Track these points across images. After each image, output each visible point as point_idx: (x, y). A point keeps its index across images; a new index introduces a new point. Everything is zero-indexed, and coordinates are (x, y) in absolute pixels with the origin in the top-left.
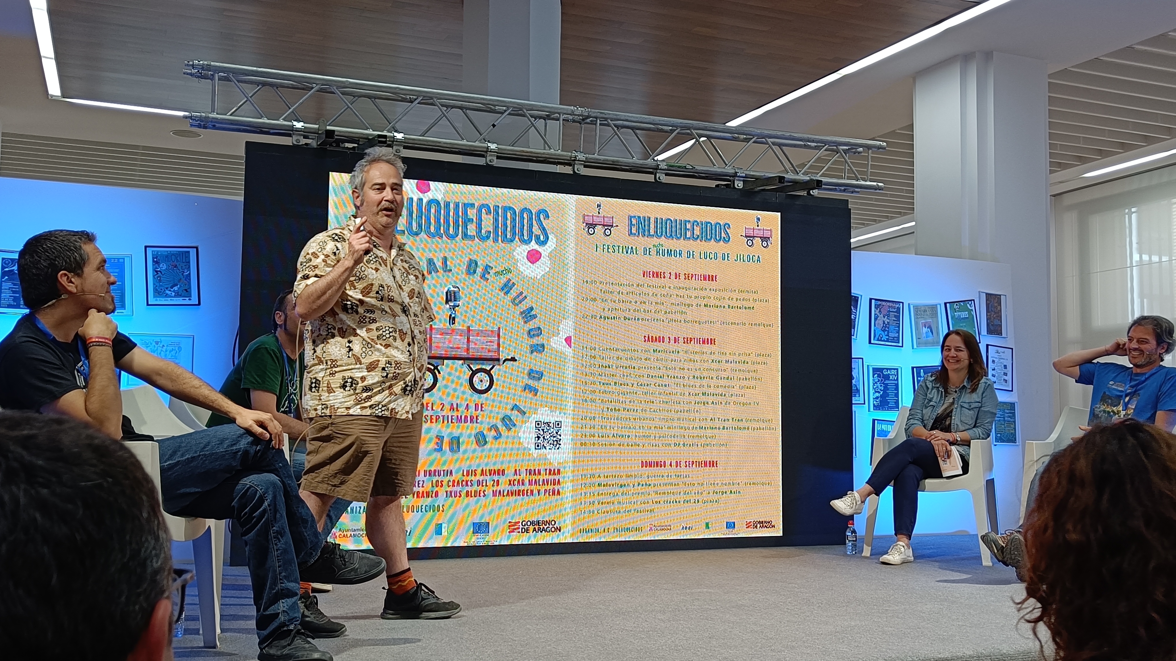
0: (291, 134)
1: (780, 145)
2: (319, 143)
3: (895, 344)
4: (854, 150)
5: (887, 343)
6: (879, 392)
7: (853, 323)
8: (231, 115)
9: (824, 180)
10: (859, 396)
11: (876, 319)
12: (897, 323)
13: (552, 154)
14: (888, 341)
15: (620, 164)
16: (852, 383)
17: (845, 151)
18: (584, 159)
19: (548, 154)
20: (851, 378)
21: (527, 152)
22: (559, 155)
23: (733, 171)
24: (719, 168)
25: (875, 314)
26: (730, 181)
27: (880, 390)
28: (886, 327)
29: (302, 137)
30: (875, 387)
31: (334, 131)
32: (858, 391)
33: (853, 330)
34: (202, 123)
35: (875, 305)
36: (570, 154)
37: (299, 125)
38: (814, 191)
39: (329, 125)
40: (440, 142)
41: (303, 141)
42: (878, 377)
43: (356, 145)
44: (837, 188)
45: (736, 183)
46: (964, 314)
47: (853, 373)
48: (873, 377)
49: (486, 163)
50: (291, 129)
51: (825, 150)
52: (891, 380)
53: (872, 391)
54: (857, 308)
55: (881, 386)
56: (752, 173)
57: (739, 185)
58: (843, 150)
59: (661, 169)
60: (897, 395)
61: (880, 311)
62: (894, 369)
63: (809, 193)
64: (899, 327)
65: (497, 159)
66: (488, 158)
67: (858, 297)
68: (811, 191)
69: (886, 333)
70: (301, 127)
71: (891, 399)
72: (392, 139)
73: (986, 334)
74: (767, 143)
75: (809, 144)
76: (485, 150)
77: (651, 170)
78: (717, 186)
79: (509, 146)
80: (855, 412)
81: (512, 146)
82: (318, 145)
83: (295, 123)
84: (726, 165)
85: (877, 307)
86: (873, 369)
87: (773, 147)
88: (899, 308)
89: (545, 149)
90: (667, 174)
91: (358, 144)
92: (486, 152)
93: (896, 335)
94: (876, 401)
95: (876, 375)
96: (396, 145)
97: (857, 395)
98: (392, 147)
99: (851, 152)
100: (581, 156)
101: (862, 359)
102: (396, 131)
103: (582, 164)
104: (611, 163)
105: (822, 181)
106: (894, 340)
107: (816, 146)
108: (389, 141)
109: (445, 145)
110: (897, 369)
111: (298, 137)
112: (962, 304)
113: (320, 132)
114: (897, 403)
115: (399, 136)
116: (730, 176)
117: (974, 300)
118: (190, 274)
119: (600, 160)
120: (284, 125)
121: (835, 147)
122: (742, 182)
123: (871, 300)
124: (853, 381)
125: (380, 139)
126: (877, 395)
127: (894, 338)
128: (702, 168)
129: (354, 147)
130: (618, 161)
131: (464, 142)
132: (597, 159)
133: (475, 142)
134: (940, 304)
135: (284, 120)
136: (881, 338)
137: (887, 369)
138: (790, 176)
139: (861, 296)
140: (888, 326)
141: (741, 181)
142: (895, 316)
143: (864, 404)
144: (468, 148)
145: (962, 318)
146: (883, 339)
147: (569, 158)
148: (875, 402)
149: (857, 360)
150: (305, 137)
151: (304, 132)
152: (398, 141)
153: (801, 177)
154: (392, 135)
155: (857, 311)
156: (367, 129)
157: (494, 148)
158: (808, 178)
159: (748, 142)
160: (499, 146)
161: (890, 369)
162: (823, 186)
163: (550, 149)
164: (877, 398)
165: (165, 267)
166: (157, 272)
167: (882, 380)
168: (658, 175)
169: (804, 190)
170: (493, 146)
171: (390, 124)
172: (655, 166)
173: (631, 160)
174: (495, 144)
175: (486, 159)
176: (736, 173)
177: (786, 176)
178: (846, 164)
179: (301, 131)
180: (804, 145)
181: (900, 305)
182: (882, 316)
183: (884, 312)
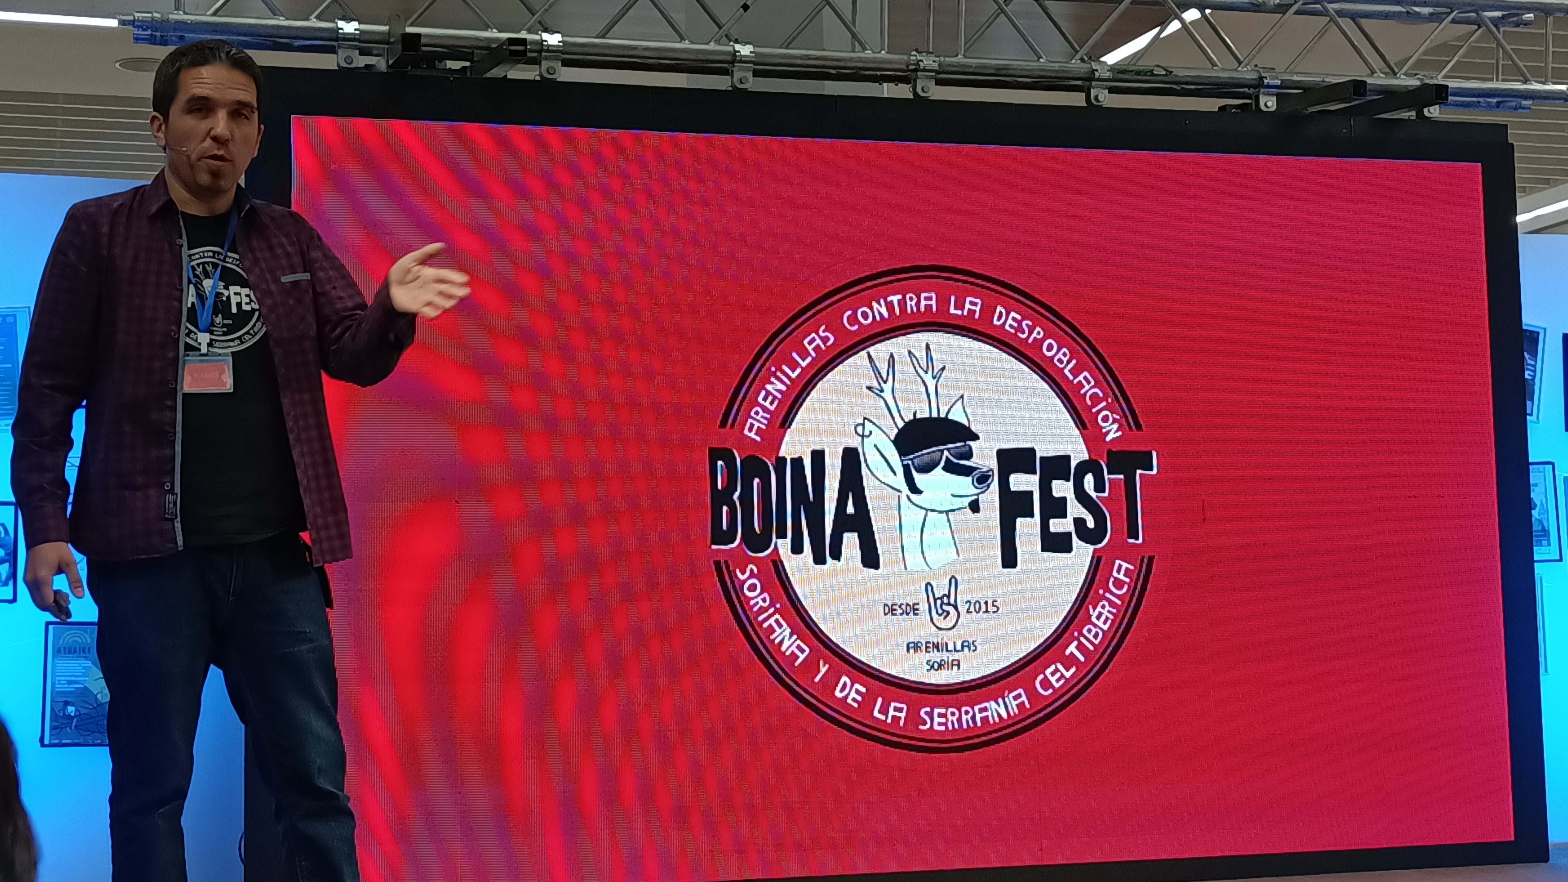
0: (334, 47)
1: (1354, 17)
2: (391, 62)
4: (1515, 19)
7: (1528, 389)
8: (215, 14)
9: (1453, 84)
13: (867, 60)
15: (1011, 72)
17: (1496, 22)
18: (935, 66)
19: (860, 60)
21: (817, 58)
22: (883, 61)
23: (1254, 76)
24: (1223, 70)
26: (1248, 97)
29: (357, 52)
31: (418, 36)
33: (1529, 403)
34: (158, 34)
36: (905, 57)
37: (349, 27)
38: (1432, 109)
39: (412, 25)
40: (635, 48)
41: (361, 61)
43: (468, 64)
44: (1481, 100)
45: (1263, 100)
49: (733, 86)
50: (334, 35)
51: (1454, 21)
56: (1295, 78)
57: (1269, 104)
58: (1493, 20)
63: (1420, 114)
65: (754, 76)
66: (737, 75)
68: (1426, 110)
70: (354, 32)
72: (537, 48)
74: (1324, 13)
75: (1417, 9)
76: (729, 58)
77: (1079, 83)
78: (1222, 108)
79: (780, 47)
80: (1541, 579)
81: (787, 48)
82: (389, 67)
83: (341, 24)
84: (1240, 63)
87: (1339, 20)
89: (853, 51)
90: (1112, 90)
91: (472, 61)
92: (733, 62)
96: (546, 58)
98: (540, 64)
99: (1510, 23)
100: (928, 62)
101: (1552, 463)
102: (546, 30)
103: (931, 77)
104: (993, 70)
105: (1447, 86)
107: (1431, 14)
108: (533, 51)
109: (646, 54)
111: (349, 52)
113: (392, 40)
115: (553, 39)
116: (1249, 87)
119: (971, 67)
120: (320, 29)
121: (1474, 14)
122: (1275, 98)
125: (512, 48)
128: (1187, 73)
129: (464, 68)
130: (1006, 67)
131: (686, 45)
132: (963, 65)
133: (708, 44)
135: (318, 18)
138: (1379, 80)
141: (1272, 95)
143: (1560, 560)
144: (693, 57)
147: (904, 67)
150: (364, 52)
151: (360, 41)
152: (550, 50)
153: (1405, 81)
154: (537, 37)
156: (486, 27)
157: (748, 53)
158: (1418, 83)
159: (1285, 14)
160: (758, 50)
162: (1450, 98)
163: (865, 49)
168: (1093, 93)
169: (1409, 108)
170: (745, 50)
171: (533, 15)
172: (1087, 73)
173: (1035, 64)
174: (748, 46)
175: (732, 77)
176: (1261, 78)
177: (1370, 81)
178: (1501, 51)
179: (354, 40)
180: (1408, 12)
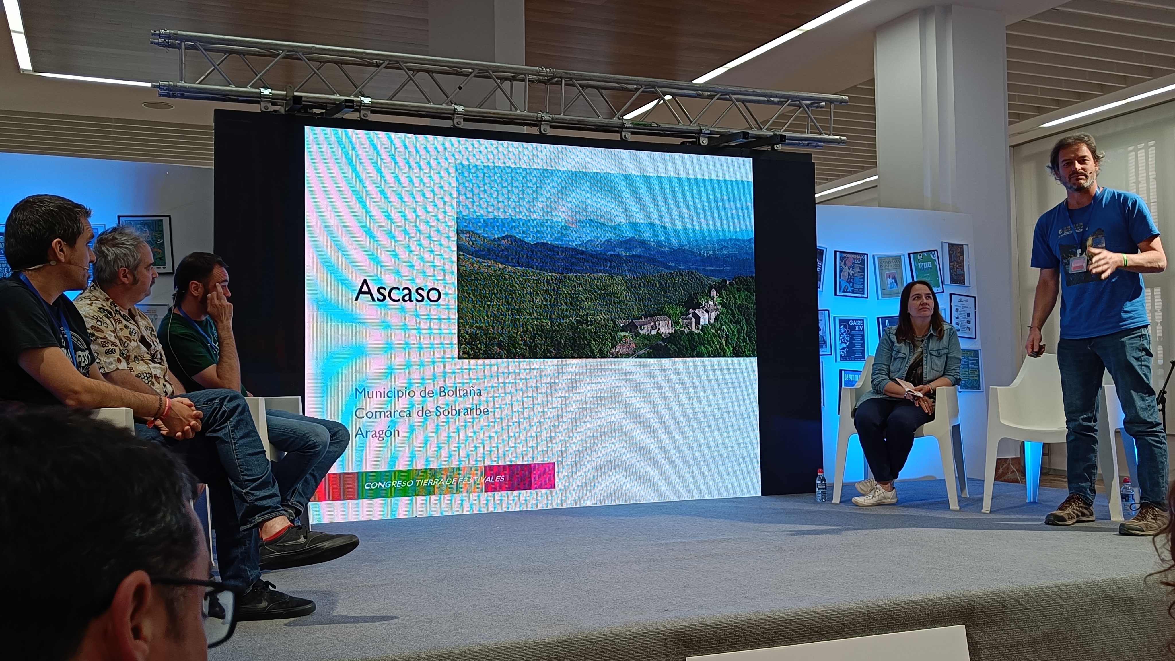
0: (259, 101)
1: (743, 101)
2: (287, 109)
3: (860, 295)
4: (816, 105)
5: (852, 295)
6: (846, 343)
7: (819, 276)
8: (199, 83)
9: (788, 134)
10: (826, 347)
11: (841, 271)
12: (861, 275)
13: (518, 115)
14: (853, 292)
15: (585, 123)
16: (819, 334)
17: (808, 106)
18: (550, 119)
19: (515, 115)
20: (818, 329)
21: (494, 114)
22: (525, 116)
23: (698, 128)
24: (684, 125)
25: (840, 266)
26: (694, 138)
27: (847, 341)
28: (851, 278)
29: (270, 104)
30: (841, 338)
31: (301, 97)
32: (825, 342)
33: (819, 282)
34: (171, 92)
35: (840, 257)
36: (536, 114)
37: (267, 92)
38: (778, 146)
39: (297, 91)
40: (407, 106)
41: (272, 108)
42: (844, 327)
43: (324, 111)
44: (800, 142)
45: (701, 139)
46: (928, 265)
47: (819, 325)
48: (840, 328)
49: (454, 125)
50: (259, 95)
51: (789, 105)
52: (857, 331)
53: (838, 342)
54: (822, 261)
55: (847, 337)
56: (716, 130)
57: (704, 142)
58: (806, 105)
59: (626, 128)
60: (863, 345)
61: (845, 263)
62: (860, 320)
63: (773, 148)
64: (864, 278)
65: (464, 121)
66: (456, 121)
67: (823, 250)
68: (775, 146)
69: (851, 284)
70: (268, 94)
71: (857, 349)
72: (359, 104)
73: (949, 283)
74: (731, 100)
75: (772, 99)
76: (452, 112)
77: (617, 129)
78: (683, 143)
79: (476, 108)
80: (822, 363)
81: (479, 108)
82: (285, 111)
83: (262, 90)
84: (691, 122)
85: (842, 259)
86: (840, 320)
87: (737, 103)
88: (863, 260)
89: (511, 110)
90: (632, 133)
91: (326, 110)
92: (453, 114)
93: (861, 286)
94: (843, 352)
95: (842, 326)
96: (363, 109)
97: (824, 346)
98: (360, 112)
99: (814, 106)
100: (547, 117)
101: (829, 310)
102: (363, 96)
103: (548, 124)
104: (577, 122)
105: (785, 136)
106: (859, 291)
107: (779, 102)
108: (357, 106)
109: (412, 109)
110: (863, 320)
111: (267, 104)
112: (925, 254)
113: (287, 98)
114: (863, 353)
115: (367, 100)
116: (695, 133)
117: (937, 250)
118: (163, 242)
119: (566, 120)
120: (252, 92)
121: (798, 102)
122: (707, 139)
123: (836, 252)
124: (820, 333)
125: (347, 104)
126: (844, 345)
127: (859, 289)
128: (667, 126)
129: (322, 113)
130: (583, 121)
131: (431, 105)
132: (563, 119)
133: (442, 105)
134: (904, 255)
135: (252, 87)
136: (847, 290)
137: (853, 320)
138: (754, 132)
139: (826, 249)
140: (853, 277)
141: (706, 137)
142: (860, 268)
143: (831, 355)
144: (434, 111)
145: (926, 268)
146: (848, 291)
147: (535, 119)
148: (841, 353)
149: (823, 312)
150: (274, 104)
151: (271, 98)
152: (365, 105)
153: (766, 133)
154: (359, 99)
155: (822, 263)
156: (334, 94)
157: (461, 110)
158: (772, 134)
159: (712, 99)
160: (466, 109)
161: (856, 320)
162: (787, 141)
163: (517, 110)
164: (844, 348)
167: (848, 331)
168: (623, 134)
169: (768, 145)
170: (460, 109)
171: (357, 88)
172: (620, 124)
173: (596, 119)
174: (461, 106)
175: (453, 122)
176: (701, 130)
177: (750, 132)
178: (810, 119)
179: (269, 98)
180: (768, 100)
181: (864, 257)
182: (847, 268)
183: (849, 264)
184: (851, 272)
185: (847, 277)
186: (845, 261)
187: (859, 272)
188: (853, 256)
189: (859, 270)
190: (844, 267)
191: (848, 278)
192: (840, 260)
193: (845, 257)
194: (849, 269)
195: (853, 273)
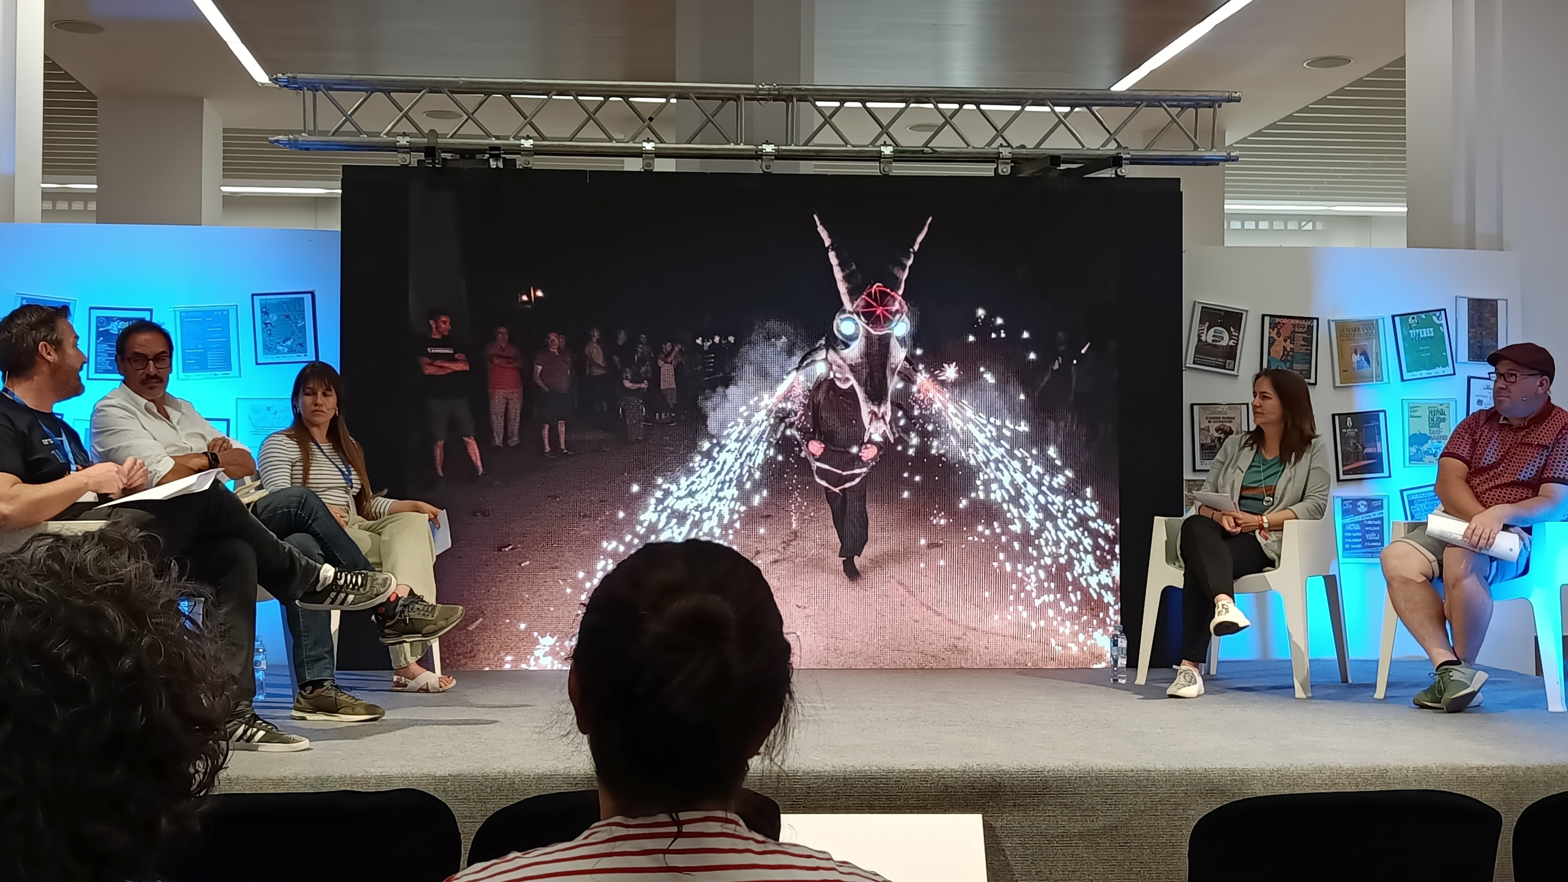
11: (1271, 345)
12: (1307, 350)
25: (1270, 338)
28: (1288, 355)
35: (1270, 324)
46: (1426, 333)
61: (1278, 333)
64: (1310, 355)
69: (1288, 364)
73: (1467, 360)
85: (1273, 327)
88: (1310, 328)
93: (1306, 367)
112: (1423, 316)
117: (1445, 310)
118: (304, 325)
123: (1263, 316)
134: (1383, 319)
140: (1291, 354)
142: (1304, 339)
145: (1422, 338)
165: (275, 318)
166: (266, 324)
181: (1312, 322)
182: (1281, 339)
183: (1285, 332)
184: (1289, 346)
185: (1282, 353)
186: (1279, 329)
187: (1302, 345)
188: (1293, 321)
189: (1303, 343)
190: (1276, 337)
191: (1284, 354)
192: (1270, 327)
193: (1279, 322)
194: (1285, 341)
195: (1292, 346)
